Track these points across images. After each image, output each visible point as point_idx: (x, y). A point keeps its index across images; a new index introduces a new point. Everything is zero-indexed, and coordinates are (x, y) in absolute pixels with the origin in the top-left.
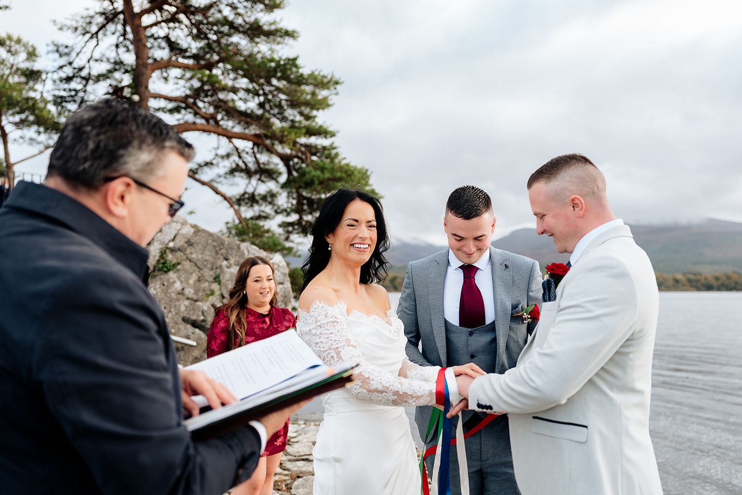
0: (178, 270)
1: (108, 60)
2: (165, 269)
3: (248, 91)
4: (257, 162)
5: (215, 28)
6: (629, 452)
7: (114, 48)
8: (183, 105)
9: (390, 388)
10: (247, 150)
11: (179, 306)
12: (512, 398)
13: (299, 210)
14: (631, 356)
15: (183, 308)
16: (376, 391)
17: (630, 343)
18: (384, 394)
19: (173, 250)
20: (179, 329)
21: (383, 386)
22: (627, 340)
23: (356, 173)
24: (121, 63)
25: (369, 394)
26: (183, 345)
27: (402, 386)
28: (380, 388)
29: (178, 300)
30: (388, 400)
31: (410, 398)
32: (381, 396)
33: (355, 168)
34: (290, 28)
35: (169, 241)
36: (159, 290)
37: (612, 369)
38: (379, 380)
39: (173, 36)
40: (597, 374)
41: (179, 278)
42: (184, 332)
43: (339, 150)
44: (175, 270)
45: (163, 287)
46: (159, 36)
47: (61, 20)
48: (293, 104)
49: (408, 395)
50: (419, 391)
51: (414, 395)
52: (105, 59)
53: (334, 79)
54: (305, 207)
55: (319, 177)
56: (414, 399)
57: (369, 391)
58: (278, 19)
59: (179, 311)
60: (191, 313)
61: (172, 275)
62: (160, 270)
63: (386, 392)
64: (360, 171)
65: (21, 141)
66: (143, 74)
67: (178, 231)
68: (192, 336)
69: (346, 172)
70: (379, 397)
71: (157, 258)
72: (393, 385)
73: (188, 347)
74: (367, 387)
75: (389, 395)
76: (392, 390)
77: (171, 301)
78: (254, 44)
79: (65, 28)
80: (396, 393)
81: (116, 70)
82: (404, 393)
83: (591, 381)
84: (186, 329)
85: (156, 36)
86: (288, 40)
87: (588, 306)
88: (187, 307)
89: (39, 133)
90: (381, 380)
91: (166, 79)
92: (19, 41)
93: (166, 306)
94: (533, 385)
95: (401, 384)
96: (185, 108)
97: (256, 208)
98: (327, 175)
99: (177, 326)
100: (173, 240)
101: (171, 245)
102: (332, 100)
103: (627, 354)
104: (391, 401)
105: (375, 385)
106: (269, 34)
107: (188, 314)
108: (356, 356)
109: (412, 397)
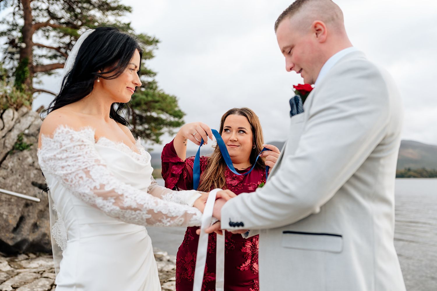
0: (31, 150)
1: (8, 23)
2: (21, 149)
5: (80, 5)
6: (381, 264)
7: (12, 15)
8: (59, 54)
9: (145, 206)
11: (30, 174)
12: (264, 209)
13: (133, 122)
14: (382, 161)
15: (32, 176)
16: (130, 208)
17: (381, 148)
18: (138, 212)
19: (28, 136)
20: (29, 190)
21: (137, 204)
22: (379, 145)
23: (168, 98)
24: (17, 25)
25: (122, 211)
26: (31, 202)
27: (157, 205)
28: (134, 205)
29: (29, 170)
30: (142, 219)
31: (165, 217)
32: (134, 214)
33: (168, 96)
34: (127, 5)
35: (26, 129)
36: (16, 163)
37: (364, 176)
38: (133, 198)
39: (52, 9)
40: (348, 182)
41: (31, 155)
42: (32, 192)
43: (158, 85)
44: (28, 149)
45: (18, 161)
46: (42, 9)
49: (163, 214)
50: (174, 212)
51: (169, 215)
52: (5, 22)
53: (155, 40)
54: (138, 121)
55: (144, 99)
56: (169, 219)
57: (122, 208)
59: (30, 177)
60: (38, 179)
61: (26, 153)
62: (17, 149)
63: (140, 210)
64: (171, 98)
66: (28, 30)
67: (32, 122)
68: (38, 195)
69: (162, 97)
70: (133, 215)
71: (15, 141)
72: (148, 204)
73: (35, 203)
74: (121, 205)
75: (143, 214)
76: (146, 208)
77: (24, 171)
78: (105, 16)
80: (150, 211)
81: (13, 30)
82: (158, 212)
83: (342, 190)
84: (34, 190)
85: (40, 8)
86: (127, 13)
87: (342, 106)
88: (35, 174)
90: (135, 197)
91: (48, 37)
93: (21, 174)
94: (286, 191)
95: (157, 203)
96: (60, 56)
98: (150, 99)
99: (27, 189)
100: (28, 128)
101: (27, 132)
102: (155, 53)
103: (379, 159)
104: (145, 220)
105: (128, 202)
107: (36, 180)
108: (107, 175)
109: (167, 217)
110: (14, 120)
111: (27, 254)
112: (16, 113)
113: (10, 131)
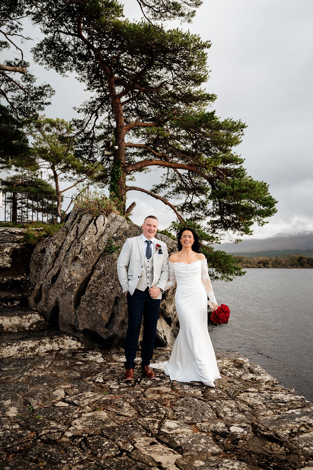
1: (104, 127)
2: (111, 251)
3: (185, 137)
4: (192, 182)
7: (107, 119)
10: (185, 175)
13: (220, 212)
19: (116, 239)
23: (257, 185)
24: (111, 128)
35: (114, 233)
39: (140, 108)
43: (246, 172)
44: (116, 252)
45: (109, 262)
47: (78, 106)
48: (215, 144)
52: (102, 126)
53: (241, 124)
54: (225, 211)
58: (202, 89)
61: (115, 255)
62: (108, 252)
64: (260, 184)
65: (65, 179)
66: (121, 132)
67: (120, 226)
69: (250, 186)
71: (106, 244)
77: (114, 272)
78: (189, 107)
79: (81, 111)
81: (109, 132)
86: (209, 102)
89: (74, 174)
91: (137, 135)
92: (62, 123)
96: (149, 152)
97: (193, 212)
98: (236, 188)
100: (116, 232)
101: (115, 235)
102: (241, 138)
106: (196, 99)
110: (105, 225)
111: (118, 349)
112: (106, 218)
113: (102, 235)
